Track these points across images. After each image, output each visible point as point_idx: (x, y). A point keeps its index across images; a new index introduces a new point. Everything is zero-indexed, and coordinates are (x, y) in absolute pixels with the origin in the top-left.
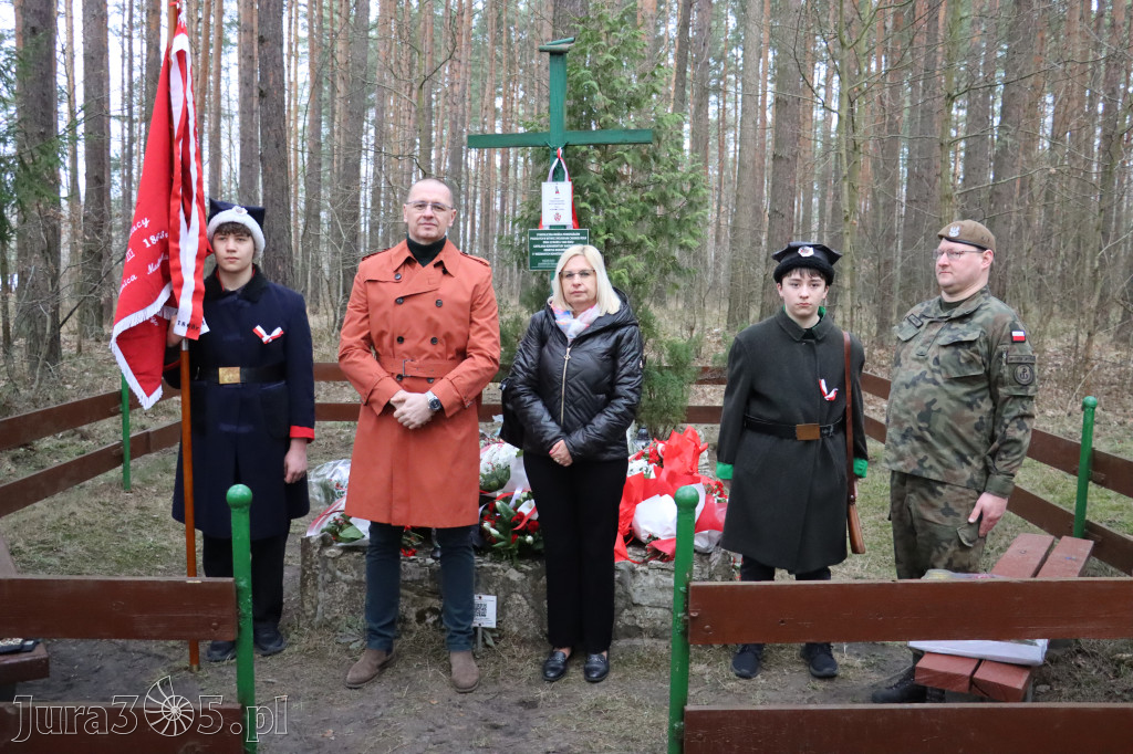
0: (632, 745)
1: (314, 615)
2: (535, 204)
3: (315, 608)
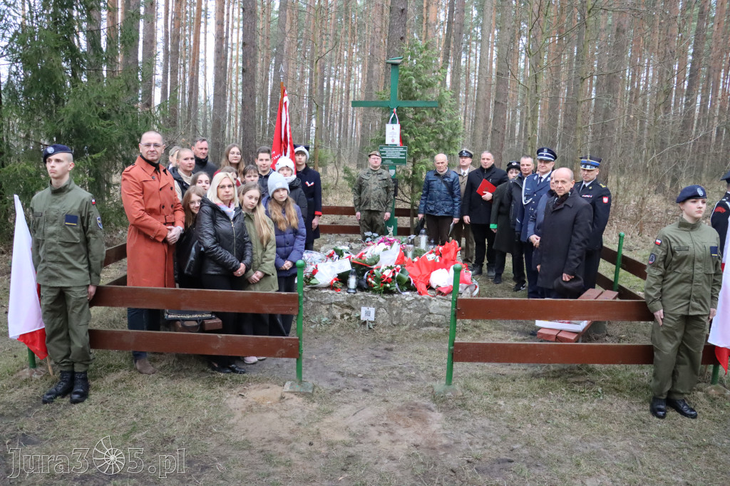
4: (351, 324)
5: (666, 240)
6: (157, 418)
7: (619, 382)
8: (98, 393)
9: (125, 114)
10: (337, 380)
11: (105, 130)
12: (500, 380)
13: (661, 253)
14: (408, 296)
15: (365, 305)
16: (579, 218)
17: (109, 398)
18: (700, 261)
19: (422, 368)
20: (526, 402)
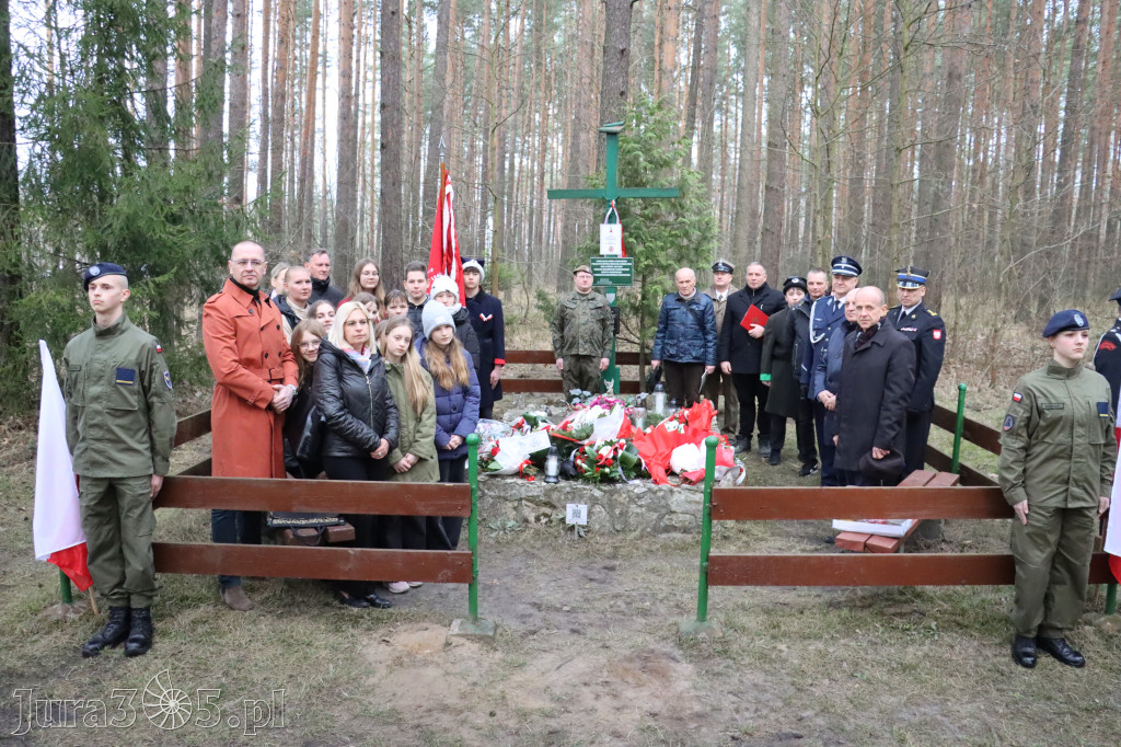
4: (552, 530)
5: (1028, 393)
6: (257, 677)
7: (963, 612)
8: (167, 640)
9: (204, 214)
10: (530, 615)
11: (175, 239)
12: (781, 613)
13: (1021, 413)
14: (637, 486)
15: (572, 501)
16: (894, 361)
17: (183, 648)
18: (1081, 425)
19: (660, 596)
20: (820, 645)
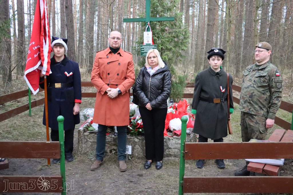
0: (169, 187)
1: (82, 151)
2: (142, 38)
3: (82, 149)
